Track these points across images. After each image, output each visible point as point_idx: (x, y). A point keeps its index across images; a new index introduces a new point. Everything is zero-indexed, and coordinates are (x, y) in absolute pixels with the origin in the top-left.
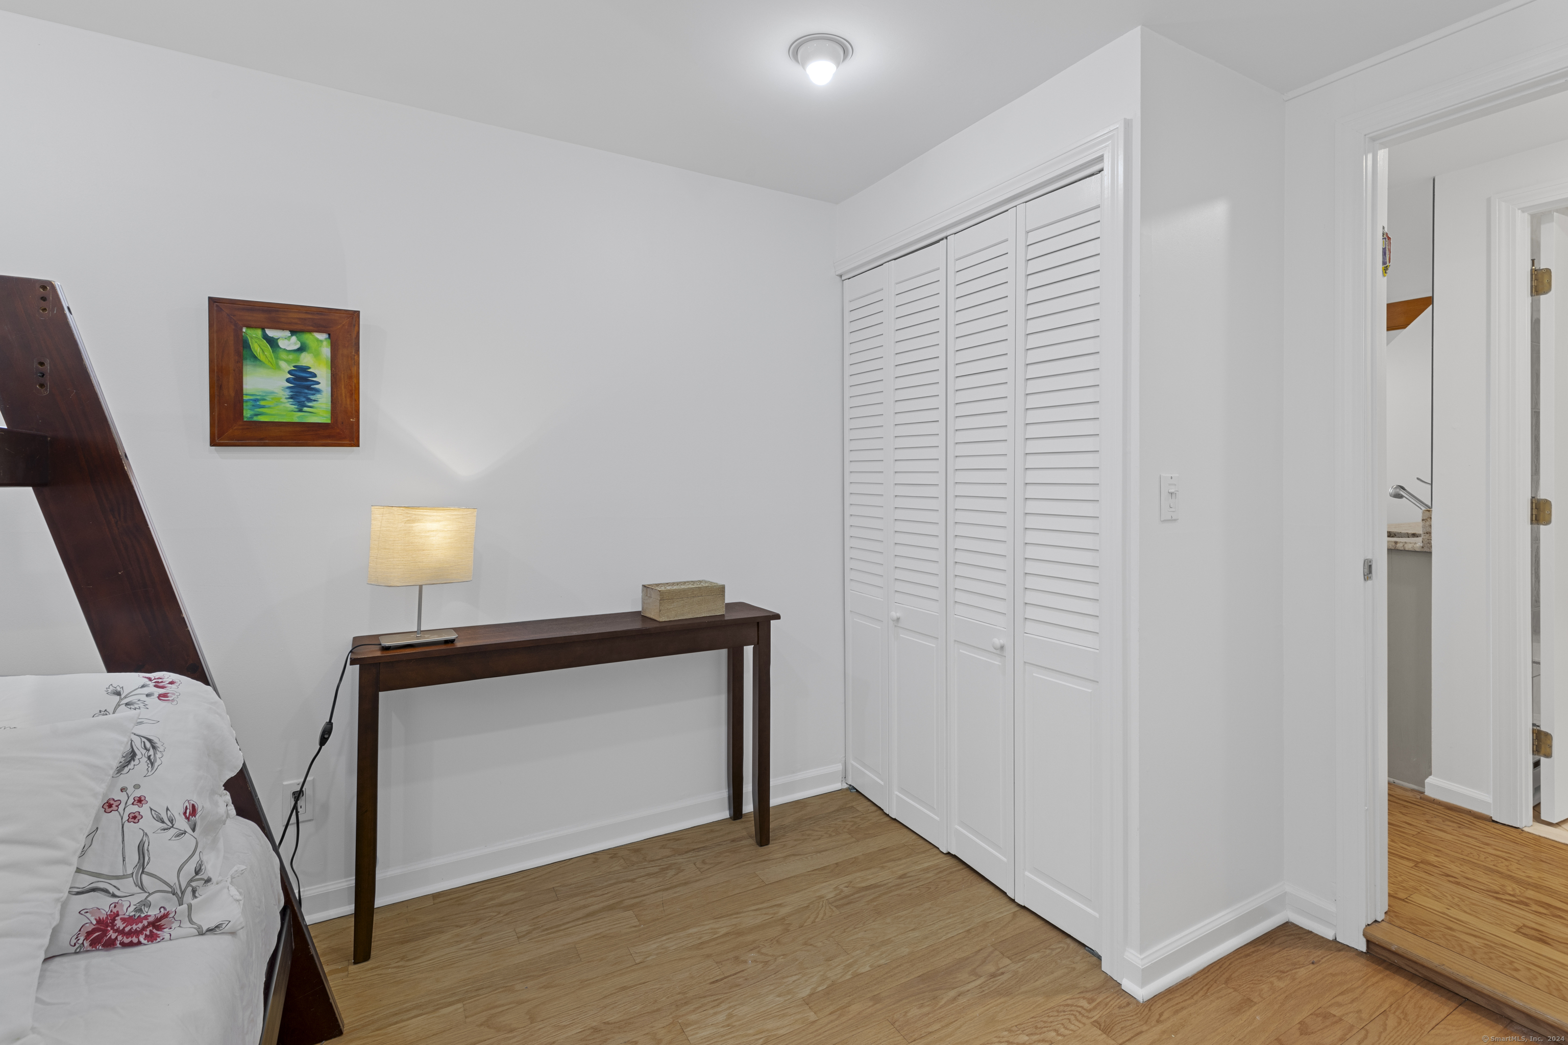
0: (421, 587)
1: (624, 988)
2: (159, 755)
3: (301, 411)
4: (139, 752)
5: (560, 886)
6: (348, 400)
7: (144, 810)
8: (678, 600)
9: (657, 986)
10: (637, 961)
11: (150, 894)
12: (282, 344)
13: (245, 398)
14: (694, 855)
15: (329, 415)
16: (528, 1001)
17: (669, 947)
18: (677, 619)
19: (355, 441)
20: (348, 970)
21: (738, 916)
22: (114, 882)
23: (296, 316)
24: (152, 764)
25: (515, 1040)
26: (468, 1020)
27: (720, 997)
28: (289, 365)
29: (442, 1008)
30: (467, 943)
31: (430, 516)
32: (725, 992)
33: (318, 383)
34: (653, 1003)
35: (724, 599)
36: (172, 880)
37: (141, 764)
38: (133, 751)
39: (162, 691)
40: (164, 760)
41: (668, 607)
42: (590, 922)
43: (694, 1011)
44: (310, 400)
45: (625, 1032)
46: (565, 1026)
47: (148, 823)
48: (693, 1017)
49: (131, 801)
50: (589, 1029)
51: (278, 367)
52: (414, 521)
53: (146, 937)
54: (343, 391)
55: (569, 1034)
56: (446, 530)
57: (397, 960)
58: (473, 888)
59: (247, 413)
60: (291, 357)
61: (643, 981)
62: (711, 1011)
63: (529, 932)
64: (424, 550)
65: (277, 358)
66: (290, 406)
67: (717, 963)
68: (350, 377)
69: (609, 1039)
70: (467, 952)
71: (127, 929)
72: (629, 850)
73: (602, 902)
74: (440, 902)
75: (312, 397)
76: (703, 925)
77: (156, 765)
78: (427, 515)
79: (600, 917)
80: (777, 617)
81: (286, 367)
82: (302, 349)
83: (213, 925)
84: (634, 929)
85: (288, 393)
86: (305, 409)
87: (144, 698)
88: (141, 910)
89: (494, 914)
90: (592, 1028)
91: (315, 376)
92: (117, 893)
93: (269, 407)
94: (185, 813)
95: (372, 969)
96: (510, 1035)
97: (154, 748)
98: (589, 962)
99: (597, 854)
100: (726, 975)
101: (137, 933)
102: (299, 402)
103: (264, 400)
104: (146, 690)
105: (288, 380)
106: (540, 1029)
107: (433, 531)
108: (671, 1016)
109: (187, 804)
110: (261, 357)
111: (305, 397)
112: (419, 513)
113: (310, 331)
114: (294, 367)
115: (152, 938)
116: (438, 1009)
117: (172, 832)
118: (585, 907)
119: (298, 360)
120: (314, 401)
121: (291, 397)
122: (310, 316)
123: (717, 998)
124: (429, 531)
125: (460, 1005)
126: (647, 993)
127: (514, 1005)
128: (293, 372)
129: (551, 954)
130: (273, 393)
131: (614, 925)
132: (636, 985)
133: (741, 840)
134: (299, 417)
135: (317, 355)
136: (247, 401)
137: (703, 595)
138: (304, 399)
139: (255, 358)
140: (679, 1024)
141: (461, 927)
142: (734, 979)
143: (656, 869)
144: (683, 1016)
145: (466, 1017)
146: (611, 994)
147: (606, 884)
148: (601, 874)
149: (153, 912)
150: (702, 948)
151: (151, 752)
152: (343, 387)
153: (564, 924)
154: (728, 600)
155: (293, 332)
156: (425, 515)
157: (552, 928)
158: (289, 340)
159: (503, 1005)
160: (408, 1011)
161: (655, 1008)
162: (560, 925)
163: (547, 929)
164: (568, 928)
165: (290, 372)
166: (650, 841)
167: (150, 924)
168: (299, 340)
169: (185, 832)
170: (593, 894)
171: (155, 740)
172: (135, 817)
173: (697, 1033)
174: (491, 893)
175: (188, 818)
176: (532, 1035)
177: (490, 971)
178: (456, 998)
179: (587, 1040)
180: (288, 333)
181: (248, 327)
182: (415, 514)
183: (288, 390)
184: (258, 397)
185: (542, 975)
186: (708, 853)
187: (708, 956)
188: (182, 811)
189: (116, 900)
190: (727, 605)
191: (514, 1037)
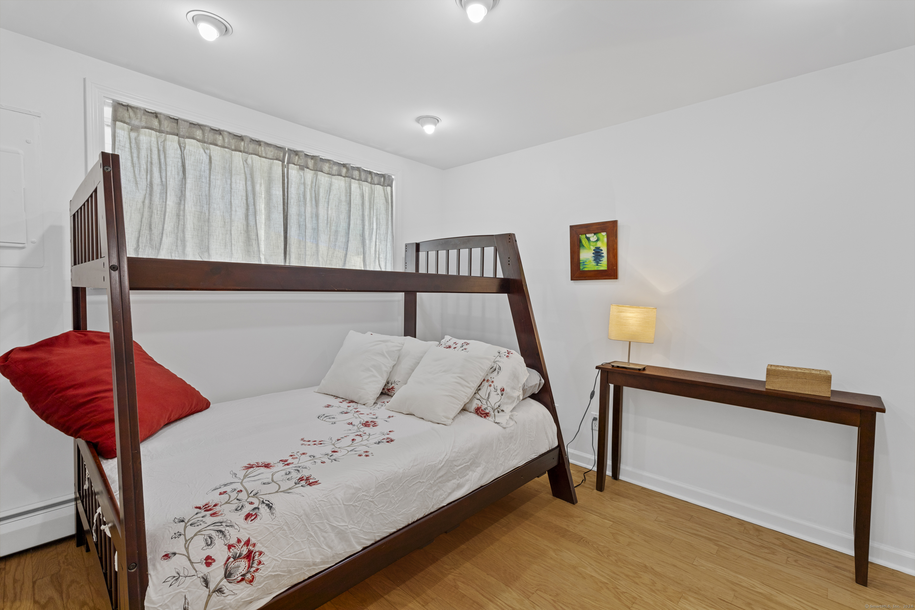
0: (630, 342)
1: (675, 566)
2: (500, 372)
3: (597, 265)
4: (497, 369)
5: (697, 517)
6: (613, 259)
7: (492, 385)
8: (782, 377)
9: (690, 577)
10: (694, 563)
11: (488, 406)
12: (592, 239)
13: (581, 262)
14: (794, 554)
15: (606, 266)
16: (634, 539)
17: (717, 572)
18: (781, 390)
19: (616, 277)
20: (593, 490)
21: (781, 593)
22: (483, 399)
23: (595, 227)
24: (498, 373)
25: (615, 545)
26: (609, 529)
27: (716, 606)
28: (593, 247)
29: (606, 519)
30: (635, 509)
31: (629, 310)
32: (722, 607)
33: (603, 253)
34: (680, 580)
35: (830, 386)
36: (493, 405)
37: (496, 372)
38: (496, 369)
39: (508, 355)
40: (501, 373)
41: (773, 380)
42: (692, 536)
43: (695, 598)
44: (600, 261)
45: (656, 577)
46: (637, 556)
47: (492, 388)
48: (692, 599)
49: (491, 381)
50: (644, 564)
51: (590, 249)
52: (621, 312)
53: (484, 416)
54: (611, 256)
55: (635, 559)
56: (637, 317)
57: (609, 497)
58: (660, 495)
59: (581, 267)
60: (594, 244)
61: (686, 571)
62: (705, 606)
63: (662, 522)
64: (625, 325)
65: (590, 245)
66: (594, 263)
67: (734, 596)
68: (614, 249)
69: (647, 573)
70: (632, 511)
71: (481, 412)
72: (753, 527)
73: (708, 535)
74: (642, 491)
75: (601, 259)
76: (751, 580)
77: (499, 374)
78: (628, 310)
79: (699, 538)
80: (883, 411)
81: (593, 248)
82: (597, 240)
83: (498, 422)
84: (709, 553)
85: (593, 259)
86: (599, 264)
87: (503, 355)
88: (485, 409)
89: (657, 507)
90: (645, 565)
91: (602, 250)
92: (482, 403)
93: (588, 265)
94: (501, 389)
95: (600, 495)
96: (616, 543)
97: (500, 369)
98: (672, 547)
99: (733, 518)
100: (732, 603)
101: (483, 414)
102: (597, 262)
103: (586, 262)
104: (505, 354)
105: (593, 253)
106: (627, 549)
107: (630, 317)
108: (682, 590)
109: (502, 387)
110: (585, 245)
111: (599, 260)
112: (624, 308)
113: (600, 232)
114: (595, 248)
115: (485, 417)
116: (605, 519)
117: (496, 393)
118: (697, 531)
119: (596, 245)
120: (602, 261)
121: (594, 260)
122: (600, 226)
123: (714, 605)
124: (628, 317)
125: (612, 523)
126: (682, 575)
127: (628, 536)
128: (595, 250)
129: (661, 533)
130: (589, 259)
131: (702, 545)
132: (681, 569)
133: (844, 571)
134: (597, 268)
135: (603, 242)
136: (581, 263)
137: (807, 379)
138: (598, 260)
139: (583, 246)
140: (682, 595)
141: (640, 503)
142: (735, 608)
143: (758, 544)
144: (688, 595)
145: (609, 527)
146: (667, 563)
147: (721, 530)
148: (723, 526)
149: (487, 411)
150: (735, 586)
151: (499, 370)
152: (611, 254)
153: (679, 529)
154: (833, 388)
155: (595, 234)
156: (626, 310)
157: (672, 527)
158: (593, 237)
159: (624, 534)
160: (596, 512)
161: (679, 582)
162: (677, 528)
163: (670, 526)
164: (679, 531)
165: (594, 250)
166: (774, 532)
167: (485, 413)
168: (597, 237)
169: (499, 394)
170: (709, 529)
171: (501, 367)
172: (490, 386)
173: (685, 604)
174: (664, 500)
175: (501, 391)
176: (622, 549)
177: (632, 521)
178: (613, 520)
179: (638, 566)
180: (593, 234)
181: (581, 234)
182: (622, 309)
183: (593, 257)
184: (584, 261)
185: (649, 537)
186: (805, 560)
187: (734, 590)
188: (500, 389)
189: (482, 404)
190: (831, 390)
191: (616, 544)
